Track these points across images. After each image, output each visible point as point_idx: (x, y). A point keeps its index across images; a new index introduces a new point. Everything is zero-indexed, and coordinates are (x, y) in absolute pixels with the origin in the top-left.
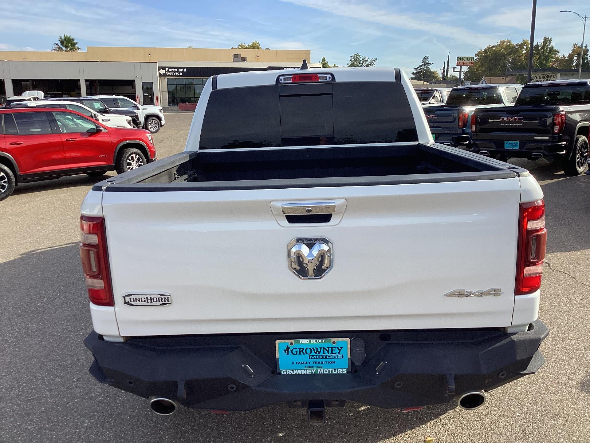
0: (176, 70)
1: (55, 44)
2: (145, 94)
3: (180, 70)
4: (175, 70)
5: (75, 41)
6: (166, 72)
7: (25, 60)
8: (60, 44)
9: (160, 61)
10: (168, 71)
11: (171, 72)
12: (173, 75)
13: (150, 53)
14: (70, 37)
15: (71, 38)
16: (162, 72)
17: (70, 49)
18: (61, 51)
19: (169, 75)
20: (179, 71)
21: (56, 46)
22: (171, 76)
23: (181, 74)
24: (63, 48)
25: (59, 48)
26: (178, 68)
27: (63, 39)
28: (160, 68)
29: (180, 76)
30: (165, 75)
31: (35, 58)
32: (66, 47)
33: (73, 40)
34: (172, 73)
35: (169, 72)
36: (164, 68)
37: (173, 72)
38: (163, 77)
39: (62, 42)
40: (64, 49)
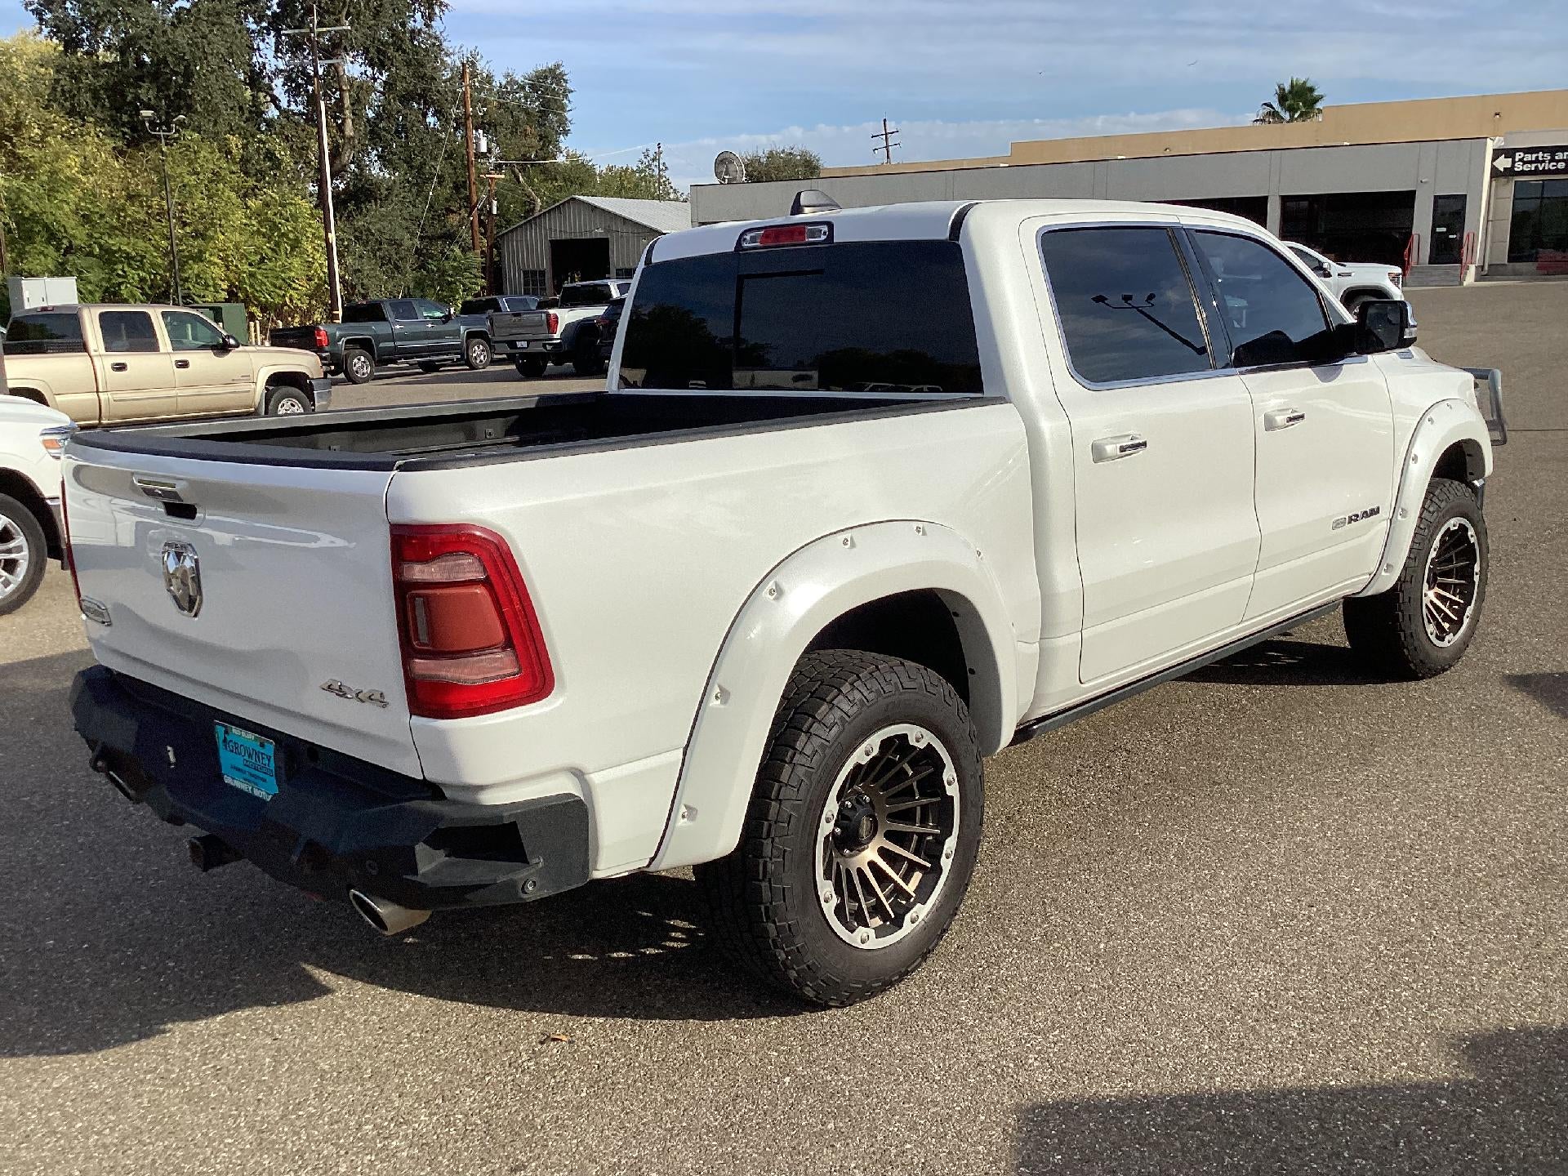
0: (1548, 157)
1: (1265, 104)
2: (1438, 230)
3: (1559, 156)
4: (1545, 155)
5: (1316, 93)
6: (1514, 162)
7: (1168, 153)
8: (1276, 105)
9: (1511, 133)
10: (1520, 160)
11: (1531, 162)
12: (1536, 172)
13: (1497, 111)
14: (1305, 83)
15: (1309, 85)
16: (1503, 163)
17: (1300, 116)
18: (1275, 122)
19: (1523, 173)
20: (1557, 158)
21: (1269, 109)
22: (1530, 173)
23: (1561, 165)
24: (1282, 114)
25: (1274, 114)
26: (1553, 150)
27: (1287, 91)
28: (1497, 153)
29: (1557, 171)
30: (1510, 172)
31: (1190, 148)
32: (1291, 110)
33: (1312, 90)
34: (1534, 165)
35: (1525, 163)
36: (1510, 153)
37: (1537, 161)
38: (1503, 180)
39: (1282, 98)
40: (1287, 116)
